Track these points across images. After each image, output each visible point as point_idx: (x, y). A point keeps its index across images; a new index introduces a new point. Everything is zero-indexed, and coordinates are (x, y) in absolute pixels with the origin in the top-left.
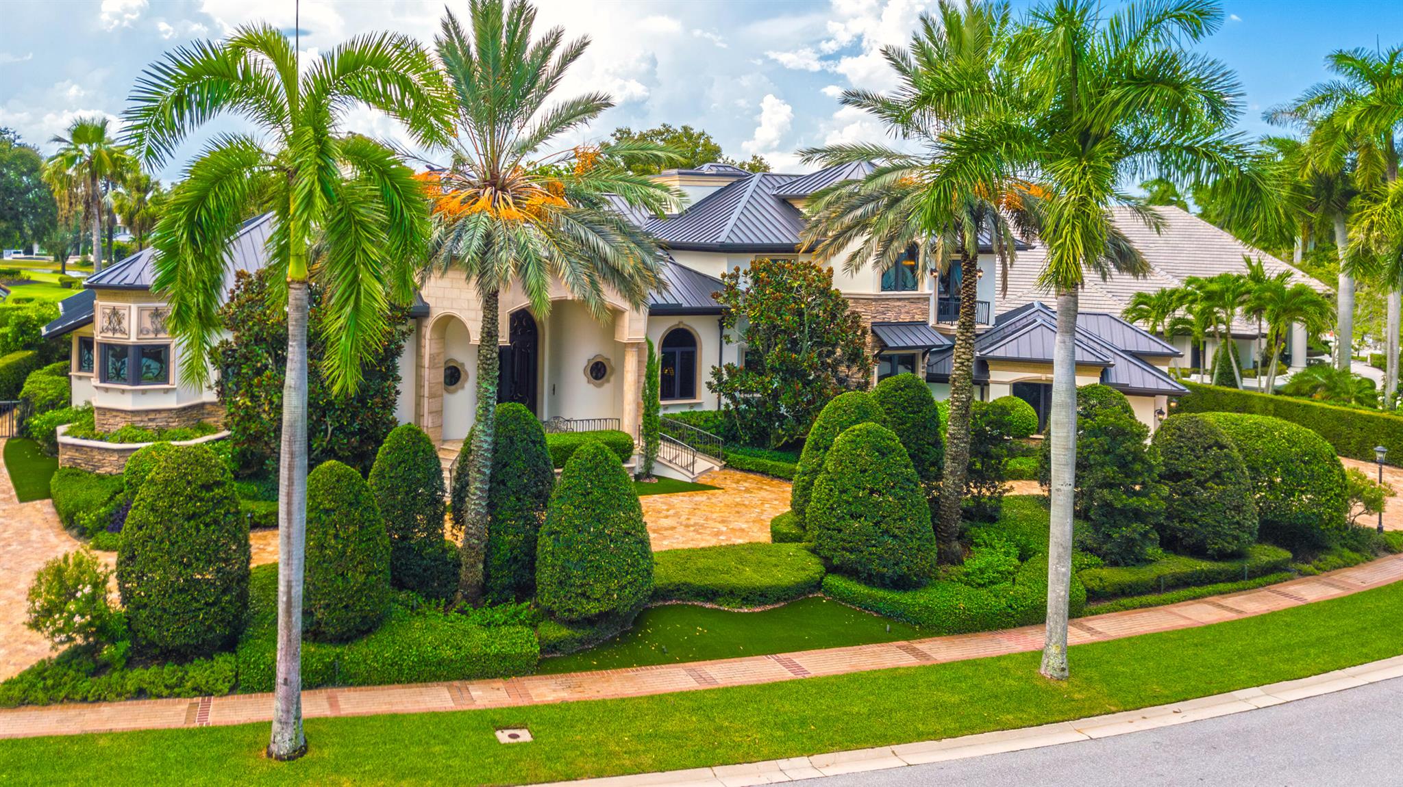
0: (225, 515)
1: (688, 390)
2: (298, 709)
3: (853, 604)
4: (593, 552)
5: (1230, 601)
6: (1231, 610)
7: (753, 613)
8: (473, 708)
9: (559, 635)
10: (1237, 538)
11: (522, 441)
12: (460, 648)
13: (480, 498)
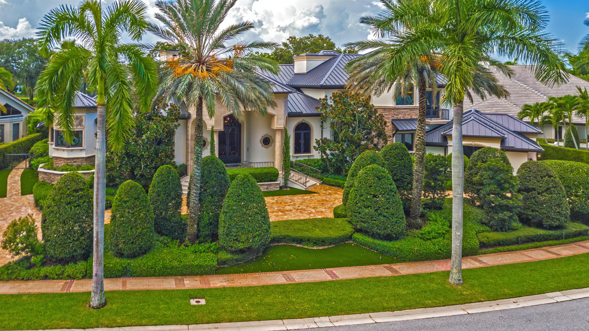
0: (83, 203)
1: (307, 150)
2: (102, 287)
3: (366, 247)
4: (241, 221)
5: (554, 249)
6: (554, 253)
7: (319, 249)
8: (183, 288)
9: (226, 257)
10: (559, 220)
11: (214, 172)
12: (181, 262)
13: (195, 197)
